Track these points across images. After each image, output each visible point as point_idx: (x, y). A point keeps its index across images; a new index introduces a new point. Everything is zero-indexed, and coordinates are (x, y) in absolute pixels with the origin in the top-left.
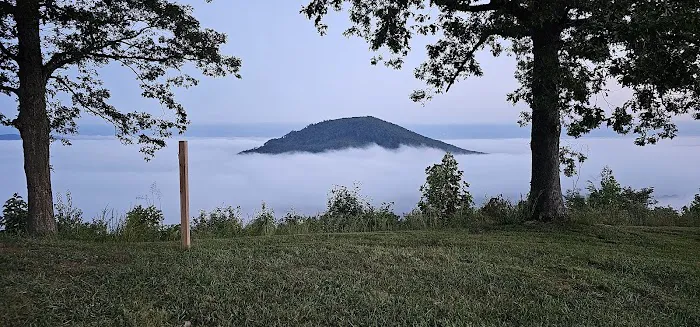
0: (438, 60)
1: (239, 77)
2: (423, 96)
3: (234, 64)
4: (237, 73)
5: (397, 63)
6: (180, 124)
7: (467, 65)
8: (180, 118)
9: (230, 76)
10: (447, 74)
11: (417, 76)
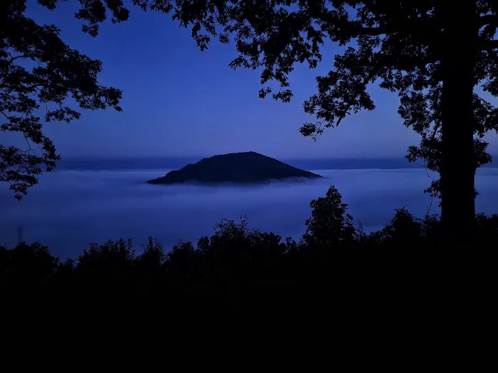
0: (328, 93)
1: (119, 109)
2: (314, 130)
3: (114, 95)
4: (118, 105)
5: (286, 96)
6: (48, 159)
7: (358, 98)
8: (48, 153)
9: (110, 109)
10: (337, 106)
11: (306, 110)
